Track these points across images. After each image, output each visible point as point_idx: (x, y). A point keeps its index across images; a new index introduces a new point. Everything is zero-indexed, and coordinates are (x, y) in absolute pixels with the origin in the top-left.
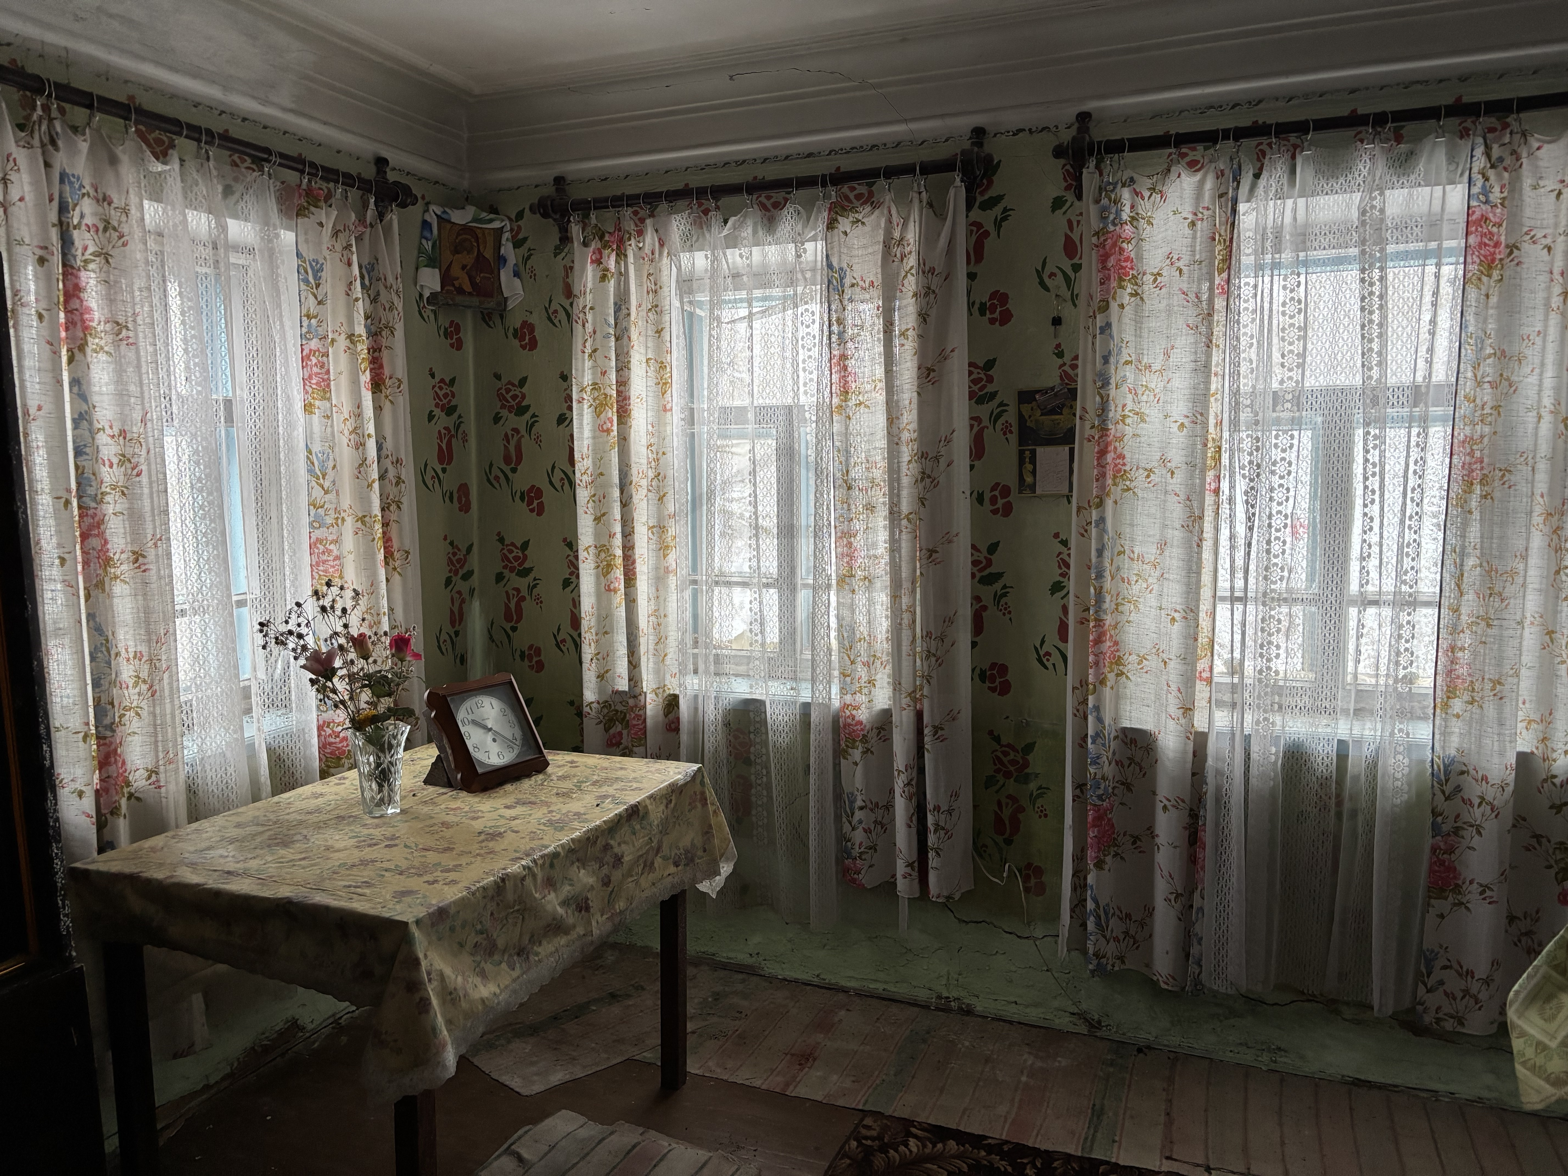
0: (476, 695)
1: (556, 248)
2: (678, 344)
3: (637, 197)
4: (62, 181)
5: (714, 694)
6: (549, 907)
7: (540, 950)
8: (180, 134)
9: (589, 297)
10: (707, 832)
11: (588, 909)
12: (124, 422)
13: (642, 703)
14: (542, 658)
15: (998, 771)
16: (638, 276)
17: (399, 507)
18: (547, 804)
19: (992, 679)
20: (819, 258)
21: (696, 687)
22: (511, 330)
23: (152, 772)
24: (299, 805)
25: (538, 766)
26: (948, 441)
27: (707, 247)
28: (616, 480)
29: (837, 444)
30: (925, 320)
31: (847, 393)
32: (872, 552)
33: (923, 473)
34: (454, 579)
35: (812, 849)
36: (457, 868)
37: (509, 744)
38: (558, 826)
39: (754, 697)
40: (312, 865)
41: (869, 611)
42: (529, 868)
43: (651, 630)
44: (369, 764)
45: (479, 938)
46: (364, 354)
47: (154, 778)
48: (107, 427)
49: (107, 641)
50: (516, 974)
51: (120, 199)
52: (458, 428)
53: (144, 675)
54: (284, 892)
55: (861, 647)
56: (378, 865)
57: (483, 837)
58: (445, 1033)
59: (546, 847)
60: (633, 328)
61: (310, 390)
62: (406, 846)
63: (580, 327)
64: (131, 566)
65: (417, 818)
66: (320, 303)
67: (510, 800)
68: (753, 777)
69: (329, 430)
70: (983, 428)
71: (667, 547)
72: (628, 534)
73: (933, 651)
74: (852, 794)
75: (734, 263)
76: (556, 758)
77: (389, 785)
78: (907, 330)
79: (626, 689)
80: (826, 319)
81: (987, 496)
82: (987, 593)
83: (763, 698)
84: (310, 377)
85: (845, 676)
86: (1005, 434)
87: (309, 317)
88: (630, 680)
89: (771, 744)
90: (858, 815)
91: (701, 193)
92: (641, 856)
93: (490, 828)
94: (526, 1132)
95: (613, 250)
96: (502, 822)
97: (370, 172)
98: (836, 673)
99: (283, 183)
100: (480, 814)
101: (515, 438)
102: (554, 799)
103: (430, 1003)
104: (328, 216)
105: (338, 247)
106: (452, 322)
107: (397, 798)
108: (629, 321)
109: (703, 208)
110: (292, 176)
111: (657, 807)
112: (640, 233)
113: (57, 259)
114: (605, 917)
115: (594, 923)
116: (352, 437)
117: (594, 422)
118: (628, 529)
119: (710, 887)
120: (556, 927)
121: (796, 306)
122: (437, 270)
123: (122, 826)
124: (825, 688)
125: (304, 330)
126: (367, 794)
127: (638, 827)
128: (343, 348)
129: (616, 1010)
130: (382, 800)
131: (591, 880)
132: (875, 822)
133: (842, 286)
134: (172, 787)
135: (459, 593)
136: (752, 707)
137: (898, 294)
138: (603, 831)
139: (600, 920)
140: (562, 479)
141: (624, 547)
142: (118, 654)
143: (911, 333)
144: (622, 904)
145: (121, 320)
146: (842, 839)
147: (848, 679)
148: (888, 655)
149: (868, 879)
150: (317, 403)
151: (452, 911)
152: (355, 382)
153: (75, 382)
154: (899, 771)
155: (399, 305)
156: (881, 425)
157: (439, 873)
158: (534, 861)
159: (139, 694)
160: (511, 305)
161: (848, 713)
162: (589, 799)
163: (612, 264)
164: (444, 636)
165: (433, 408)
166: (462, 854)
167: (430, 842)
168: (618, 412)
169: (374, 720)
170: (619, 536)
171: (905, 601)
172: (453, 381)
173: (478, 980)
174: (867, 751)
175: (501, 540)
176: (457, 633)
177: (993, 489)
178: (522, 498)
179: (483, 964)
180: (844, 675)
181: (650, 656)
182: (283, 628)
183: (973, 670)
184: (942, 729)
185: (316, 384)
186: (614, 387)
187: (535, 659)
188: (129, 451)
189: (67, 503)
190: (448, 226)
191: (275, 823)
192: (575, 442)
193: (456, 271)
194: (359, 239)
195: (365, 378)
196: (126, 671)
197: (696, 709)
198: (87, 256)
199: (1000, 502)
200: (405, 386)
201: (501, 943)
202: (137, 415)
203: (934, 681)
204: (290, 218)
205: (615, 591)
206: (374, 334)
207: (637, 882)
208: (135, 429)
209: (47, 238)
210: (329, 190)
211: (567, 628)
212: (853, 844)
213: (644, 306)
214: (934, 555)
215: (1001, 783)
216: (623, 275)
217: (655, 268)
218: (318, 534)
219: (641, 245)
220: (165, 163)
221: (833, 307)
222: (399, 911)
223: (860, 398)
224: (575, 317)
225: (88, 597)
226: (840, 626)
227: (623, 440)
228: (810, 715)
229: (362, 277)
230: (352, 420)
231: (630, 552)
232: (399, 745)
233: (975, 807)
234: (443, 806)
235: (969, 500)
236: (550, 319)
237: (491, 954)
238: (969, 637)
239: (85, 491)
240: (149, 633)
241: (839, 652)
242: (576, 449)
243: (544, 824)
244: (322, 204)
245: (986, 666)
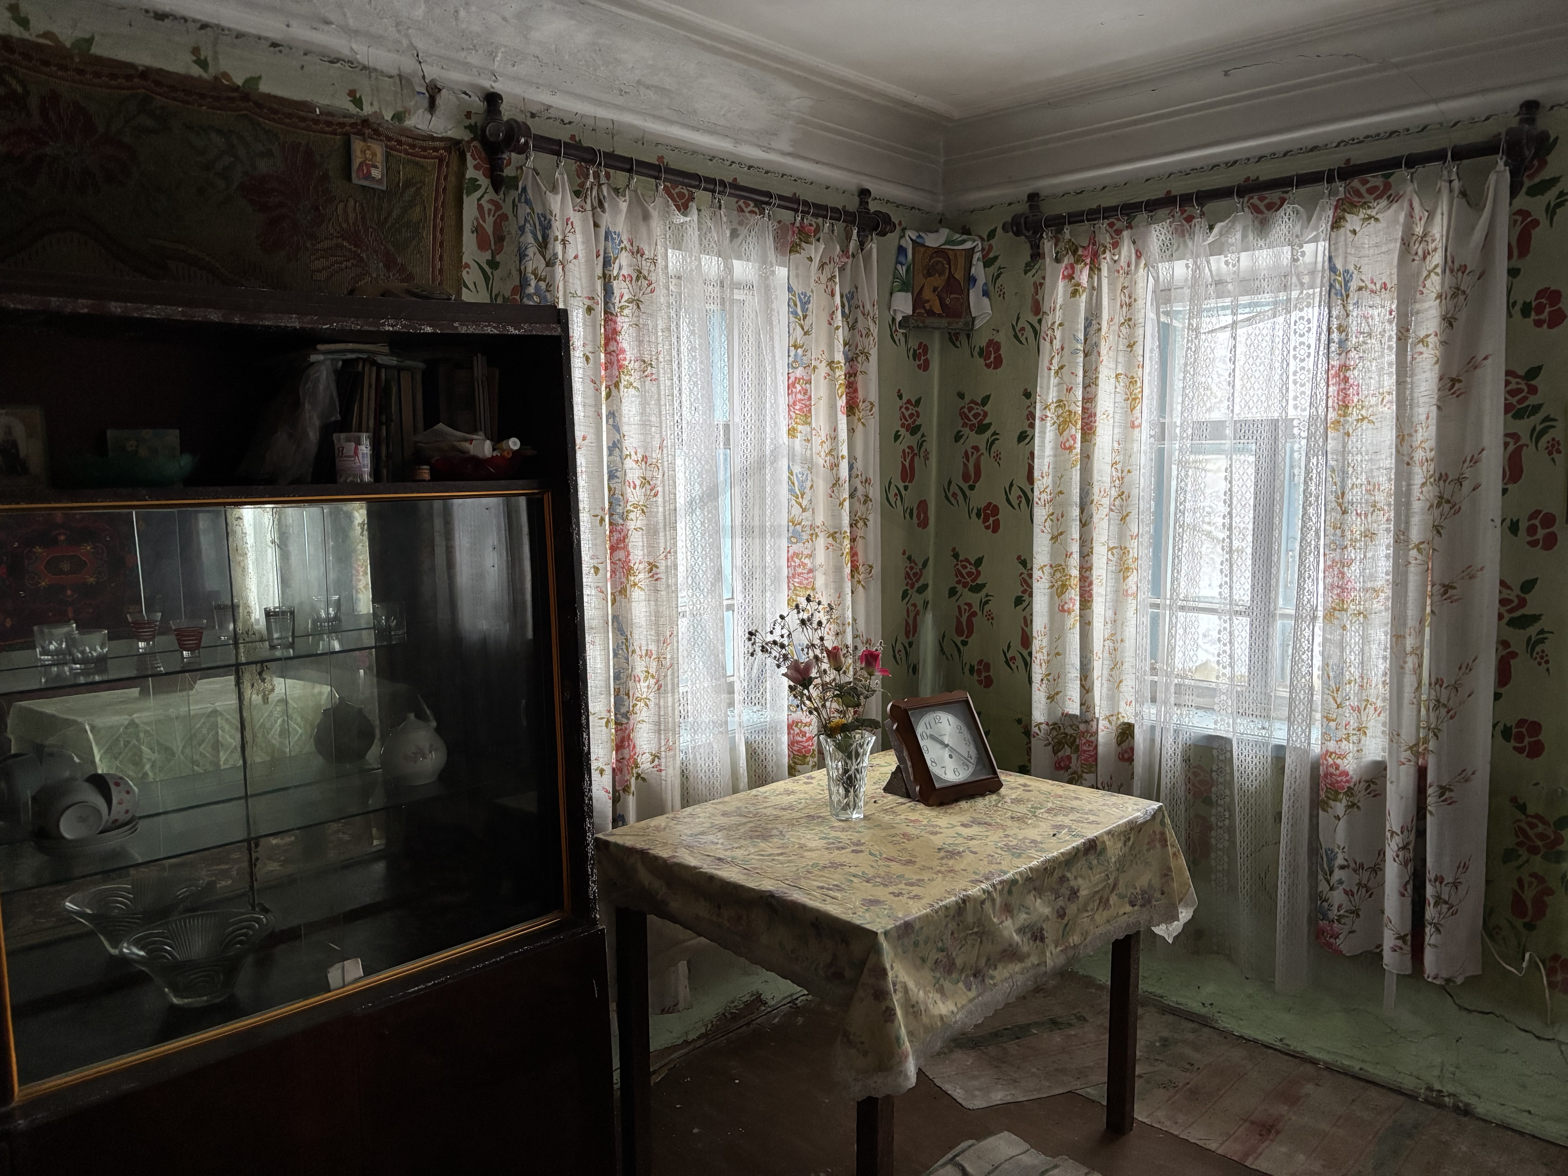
0: (934, 711)
1: (1027, 265)
2: (1151, 358)
3: (1115, 209)
4: (606, 239)
5: (1172, 727)
6: (1006, 933)
7: (995, 973)
8: (698, 187)
9: (1058, 313)
10: (1166, 873)
11: (1042, 939)
12: (646, 449)
13: (1094, 729)
14: (991, 673)
15: (1520, 844)
16: (1112, 289)
17: (866, 524)
18: (1003, 827)
19: (1520, 738)
20: (1320, 259)
21: (1153, 717)
22: (977, 349)
23: (655, 756)
24: (774, 800)
25: (991, 786)
26: (1475, 461)
27: (1188, 256)
28: (1077, 499)
29: (1332, 463)
30: (1451, 325)
31: (1347, 407)
32: (1369, 585)
33: (1441, 497)
34: (910, 592)
35: (1280, 904)
36: (919, 883)
37: (965, 763)
38: (1016, 852)
39: (1218, 734)
40: (789, 862)
41: (1362, 650)
42: (989, 892)
43: (1106, 655)
44: (837, 769)
45: (940, 956)
46: (842, 380)
47: (656, 762)
48: (633, 454)
49: (627, 640)
50: (971, 994)
51: (650, 251)
52: (920, 446)
53: (652, 671)
54: (767, 885)
55: (1351, 690)
56: (846, 869)
57: (942, 854)
58: (907, 1044)
59: (1005, 873)
60: (1103, 343)
61: (793, 415)
62: (871, 854)
63: (1048, 344)
64: (647, 575)
65: (879, 825)
66: (806, 333)
67: (966, 819)
68: (1213, 819)
69: (809, 452)
70: (1521, 447)
71: (1128, 569)
72: (1086, 554)
73: (1443, 700)
74: (1332, 851)
75: (1218, 269)
76: (1008, 779)
77: (855, 791)
78: (1428, 336)
79: (1078, 713)
80: (1325, 328)
81: (1523, 525)
82: (1518, 638)
83: (1229, 735)
84: (794, 404)
85: (1329, 720)
86: (1550, 453)
87: (796, 347)
88: (1082, 704)
89: (1236, 786)
90: (1338, 874)
91: (1186, 199)
92: (1098, 892)
93: (949, 845)
94: (970, 1147)
95: (1086, 264)
96: (960, 840)
97: (853, 205)
98: (1318, 716)
99: (779, 222)
100: (938, 829)
101: (975, 456)
102: (1009, 823)
103: (895, 1014)
104: (815, 251)
105: (824, 279)
106: (921, 343)
107: (861, 804)
108: (1099, 337)
109: (1185, 215)
110: (787, 216)
111: (1115, 844)
112: (1116, 245)
113: (600, 308)
114: (1059, 949)
115: (1048, 954)
116: (828, 458)
117: (1056, 439)
118: (1086, 550)
119: (1168, 931)
120: (1011, 954)
121: (1289, 312)
122: (910, 294)
123: (631, 802)
124: (1303, 731)
125: (791, 359)
126: (835, 798)
127: (1095, 862)
128: (823, 374)
129: (1057, 1038)
130: (848, 804)
131: (1047, 911)
132: (1359, 884)
133: (1347, 289)
134: (670, 771)
135: (914, 605)
136: (1215, 745)
137: (1418, 296)
138: (1060, 863)
139: (1054, 951)
140: (1020, 497)
141: (1081, 568)
142: (634, 652)
143: (1432, 340)
144: (1076, 938)
145: (647, 358)
146: (1316, 897)
147: (1333, 724)
148: (1384, 700)
149: (1346, 945)
150: (800, 427)
151: (917, 926)
152: (833, 406)
153: (611, 415)
154: (1393, 833)
155: (874, 330)
156: (1388, 443)
157: (902, 886)
158: (994, 886)
159: (648, 687)
160: (978, 324)
161: (1331, 761)
162: (1045, 827)
163: (1084, 278)
164: (899, 646)
165: (900, 428)
166: (923, 868)
167: (891, 851)
168: (1082, 429)
169: (844, 728)
170: (1076, 556)
171: (1410, 643)
172: (918, 402)
173: (937, 996)
174: (1351, 806)
175: (956, 556)
176: (911, 644)
177: (1532, 517)
178: (978, 515)
179: (942, 981)
180: (1327, 718)
181: (1104, 682)
182: (770, 638)
183: (1494, 726)
184: (1451, 790)
185: (800, 410)
186: (1080, 404)
187: (984, 674)
188: (649, 475)
189: (602, 520)
190: (922, 249)
191: (755, 815)
192: (1036, 461)
193: (928, 294)
194: (842, 269)
195: (842, 402)
196: (639, 666)
197: (1153, 740)
198: (623, 303)
199: (1541, 533)
200: (876, 410)
201: (959, 962)
202: (656, 443)
203: (1443, 735)
204: (783, 254)
205: (1069, 612)
206: (851, 360)
207: (1093, 919)
208: (654, 455)
209: (594, 290)
210: (818, 225)
211: (1016, 644)
212: (1330, 905)
213: (1116, 320)
214: (1451, 592)
215: (1524, 858)
216: (1095, 290)
217: (1131, 281)
218: (795, 548)
219: (1116, 258)
220: (685, 215)
221: (1334, 313)
222: (869, 920)
223: (1364, 412)
224: (1043, 334)
225: (614, 601)
226: (1325, 665)
227: (1087, 457)
228: (1284, 759)
229: (843, 306)
230: (828, 443)
231: (1088, 573)
232: (864, 754)
233: (1488, 882)
234: (902, 817)
235: (1498, 531)
236: (1016, 336)
237: (950, 972)
238: (1492, 688)
239: (614, 510)
240: (658, 634)
241: (1323, 693)
242: (1036, 467)
243: (1002, 848)
244: (813, 240)
245: (1511, 722)
